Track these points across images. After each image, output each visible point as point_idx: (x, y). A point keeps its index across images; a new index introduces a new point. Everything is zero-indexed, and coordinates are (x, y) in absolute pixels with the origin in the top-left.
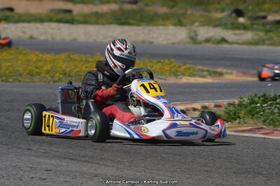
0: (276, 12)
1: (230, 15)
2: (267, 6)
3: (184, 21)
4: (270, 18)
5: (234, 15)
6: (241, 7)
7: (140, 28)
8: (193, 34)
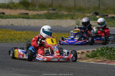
1: (93, 15)
3: (74, 17)
4: (109, 16)
5: (95, 15)
6: (98, 11)
7: (56, 20)
8: (78, 23)
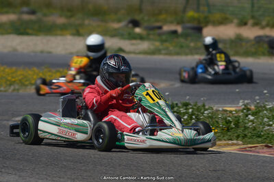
0: (171, 22)
1: (127, 26)
2: (163, 17)
3: (81, 31)
4: (166, 28)
5: (130, 25)
6: (138, 17)
7: (39, 38)
